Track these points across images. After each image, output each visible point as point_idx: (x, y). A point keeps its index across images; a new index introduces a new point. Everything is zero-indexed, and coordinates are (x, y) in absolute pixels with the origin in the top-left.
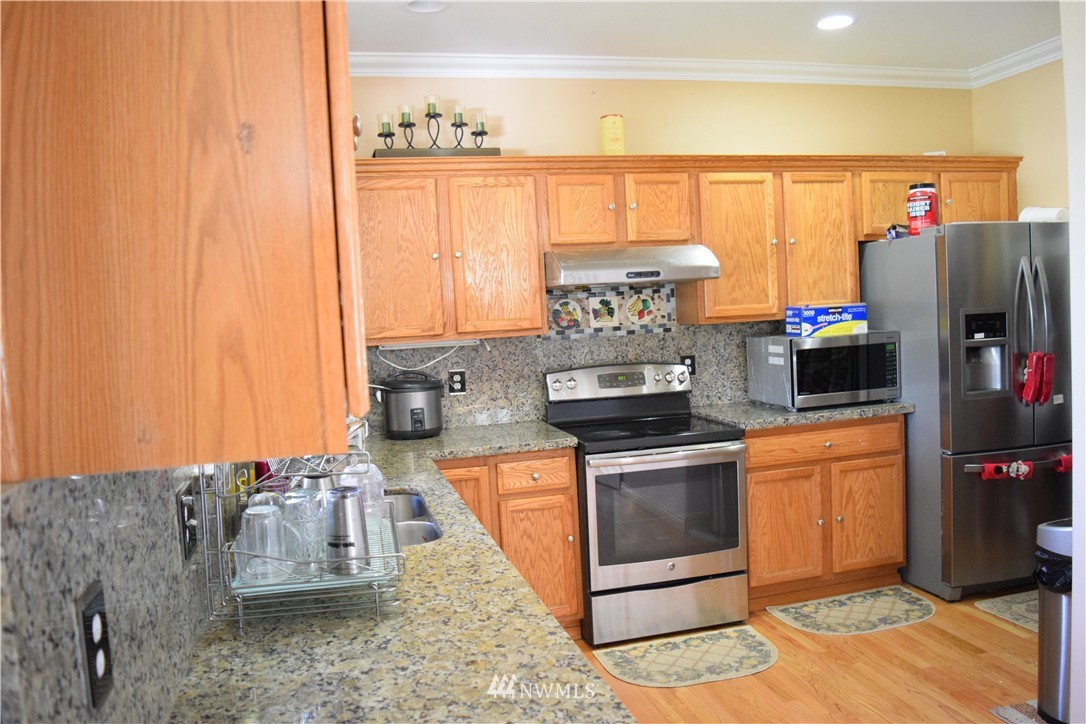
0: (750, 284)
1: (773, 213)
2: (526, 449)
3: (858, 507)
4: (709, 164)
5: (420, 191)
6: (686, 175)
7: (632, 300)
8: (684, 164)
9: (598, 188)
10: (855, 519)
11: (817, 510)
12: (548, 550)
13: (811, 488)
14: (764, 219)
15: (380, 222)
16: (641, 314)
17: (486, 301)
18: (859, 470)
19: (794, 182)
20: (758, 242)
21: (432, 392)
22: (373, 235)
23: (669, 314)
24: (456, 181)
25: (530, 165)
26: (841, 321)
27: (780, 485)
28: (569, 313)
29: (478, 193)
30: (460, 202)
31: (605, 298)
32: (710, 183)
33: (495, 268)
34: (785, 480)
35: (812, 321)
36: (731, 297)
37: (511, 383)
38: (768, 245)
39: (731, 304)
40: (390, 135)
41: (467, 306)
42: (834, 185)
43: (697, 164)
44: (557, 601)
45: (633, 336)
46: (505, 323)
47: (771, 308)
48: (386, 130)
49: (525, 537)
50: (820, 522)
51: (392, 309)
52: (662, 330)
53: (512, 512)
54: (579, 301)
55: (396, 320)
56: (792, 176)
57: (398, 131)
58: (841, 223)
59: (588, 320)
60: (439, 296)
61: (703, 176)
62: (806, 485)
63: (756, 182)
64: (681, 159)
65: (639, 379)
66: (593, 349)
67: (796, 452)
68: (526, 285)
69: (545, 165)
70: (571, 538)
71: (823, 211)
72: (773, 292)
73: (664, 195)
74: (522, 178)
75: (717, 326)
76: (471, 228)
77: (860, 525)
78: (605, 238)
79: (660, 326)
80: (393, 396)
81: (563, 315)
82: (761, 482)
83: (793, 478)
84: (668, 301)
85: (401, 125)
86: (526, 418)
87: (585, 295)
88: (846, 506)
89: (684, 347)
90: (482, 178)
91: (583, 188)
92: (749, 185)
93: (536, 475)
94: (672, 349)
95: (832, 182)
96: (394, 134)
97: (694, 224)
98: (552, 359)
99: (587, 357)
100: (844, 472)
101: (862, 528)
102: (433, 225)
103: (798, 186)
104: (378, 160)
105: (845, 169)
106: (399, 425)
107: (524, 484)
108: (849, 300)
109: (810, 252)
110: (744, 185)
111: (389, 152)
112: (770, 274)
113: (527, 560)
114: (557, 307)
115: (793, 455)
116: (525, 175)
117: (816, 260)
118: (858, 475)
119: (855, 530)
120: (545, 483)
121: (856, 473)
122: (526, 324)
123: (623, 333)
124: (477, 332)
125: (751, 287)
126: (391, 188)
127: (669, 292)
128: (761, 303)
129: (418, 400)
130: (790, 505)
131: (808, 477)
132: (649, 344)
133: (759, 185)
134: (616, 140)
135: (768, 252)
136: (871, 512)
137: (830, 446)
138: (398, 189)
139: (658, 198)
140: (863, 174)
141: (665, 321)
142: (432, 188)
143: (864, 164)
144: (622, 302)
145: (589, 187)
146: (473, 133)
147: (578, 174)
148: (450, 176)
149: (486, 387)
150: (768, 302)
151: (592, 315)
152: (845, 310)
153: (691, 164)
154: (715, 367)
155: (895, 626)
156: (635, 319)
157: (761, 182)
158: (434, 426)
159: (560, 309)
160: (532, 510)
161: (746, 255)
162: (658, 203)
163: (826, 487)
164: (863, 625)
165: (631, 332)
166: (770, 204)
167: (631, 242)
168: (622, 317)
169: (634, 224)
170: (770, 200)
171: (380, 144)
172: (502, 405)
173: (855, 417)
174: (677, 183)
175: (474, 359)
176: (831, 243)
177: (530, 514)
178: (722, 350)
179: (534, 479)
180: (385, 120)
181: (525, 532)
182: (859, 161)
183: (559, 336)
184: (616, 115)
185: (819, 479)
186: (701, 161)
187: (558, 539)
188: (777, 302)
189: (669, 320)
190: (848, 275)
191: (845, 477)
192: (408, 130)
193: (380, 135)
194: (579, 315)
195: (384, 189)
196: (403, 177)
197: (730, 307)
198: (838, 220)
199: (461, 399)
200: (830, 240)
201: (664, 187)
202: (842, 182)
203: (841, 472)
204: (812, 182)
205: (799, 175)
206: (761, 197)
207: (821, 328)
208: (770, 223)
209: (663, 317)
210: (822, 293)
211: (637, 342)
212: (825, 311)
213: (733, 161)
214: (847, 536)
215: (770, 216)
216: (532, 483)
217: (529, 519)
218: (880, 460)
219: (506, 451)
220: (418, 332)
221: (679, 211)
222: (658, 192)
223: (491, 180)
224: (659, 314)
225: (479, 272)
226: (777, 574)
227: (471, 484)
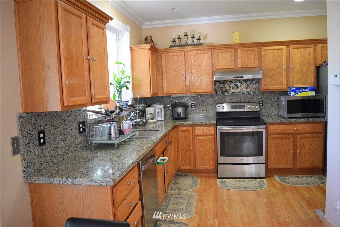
0: (277, 80)
1: (285, 58)
2: (202, 123)
3: (306, 149)
4: (264, 44)
5: (180, 56)
6: (257, 48)
7: (244, 85)
8: (256, 45)
9: (230, 53)
10: (305, 153)
11: (291, 148)
12: (207, 151)
13: (290, 142)
14: (283, 61)
15: (170, 64)
16: (247, 88)
17: (197, 84)
18: (307, 138)
19: (293, 49)
20: (280, 67)
21: (184, 108)
22: (169, 67)
23: (256, 88)
24: (190, 53)
25: (210, 48)
26: (305, 91)
27: (279, 140)
28: (225, 88)
29: (196, 56)
30: (191, 58)
31: (236, 84)
32: (265, 50)
33: (200, 76)
34: (281, 138)
35: (295, 91)
36: (271, 84)
37: (208, 106)
38: (284, 68)
39: (271, 86)
40: (175, 41)
41: (192, 86)
42: (308, 49)
43: (261, 45)
44: (210, 165)
45: (244, 95)
46: (202, 90)
47: (284, 87)
48: (174, 40)
49: (201, 147)
50: (292, 152)
51: (173, 86)
52: (253, 93)
53: (198, 140)
54: (228, 84)
55: (174, 89)
56: (292, 47)
57: (177, 40)
58: (310, 61)
59: (231, 90)
60: (185, 83)
61: (262, 48)
62: (288, 140)
63: (280, 49)
64: (255, 43)
65: (243, 107)
66: (232, 98)
67: (284, 130)
68: (208, 80)
69: (214, 47)
70: (213, 148)
71: (304, 57)
72: (285, 82)
73: (250, 54)
74: (208, 51)
75: (271, 92)
76: (194, 65)
77: (307, 154)
78: (231, 67)
79: (253, 92)
80: (174, 108)
81: (223, 88)
82: (272, 138)
83: (283, 138)
84: (256, 84)
85: (178, 38)
86: (212, 116)
87: (230, 83)
88: (302, 148)
89: (260, 98)
90: (197, 52)
91: (225, 53)
92: (278, 50)
93: (204, 131)
94: (256, 99)
95: (307, 48)
96: (176, 41)
97: (259, 62)
98: (220, 100)
99: (230, 100)
100: (301, 138)
101: (307, 155)
102: (184, 65)
103: (294, 49)
104: (171, 48)
105: (312, 43)
106: (175, 116)
107: (201, 133)
108: (312, 85)
109: (298, 70)
110: (276, 50)
111: (175, 46)
112: (284, 77)
113: (202, 153)
114: (222, 86)
115: (284, 131)
116: (209, 50)
117: (301, 72)
118: (306, 139)
119: (305, 156)
120: (207, 133)
121: (306, 138)
122: (208, 91)
123: (241, 93)
124: (195, 93)
125: (278, 81)
126: (173, 55)
127: (256, 82)
128: (281, 85)
129: (180, 110)
130: (282, 146)
131: (289, 138)
132: (249, 97)
133: (281, 50)
134: (236, 39)
135: (284, 70)
136: (311, 151)
137: (296, 129)
138: (175, 55)
139: (248, 55)
140: (319, 45)
141: (254, 90)
142: (183, 55)
143: (319, 41)
144: (241, 85)
145: (227, 53)
146: (197, 39)
147: (224, 49)
148: (188, 52)
149: (201, 107)
150: (283, 85)
151: (232, 88)
152: (306, 88)
153: (258, 45)
154: (270, 104)
155: (309, 185)
156: (245, 90)
157: (282, 49)
158: (184, 116)
159: (223, 86)
160: (204, 140)
161: (276, 71)
162: (248, 56)
163: (294, 142)
164: (299, 183)
165: (243, 93)
166: (285, 56)
167: (239, 68)
168: (241, 89)
169: (240, 63)
170: (285, 54)
171: (172, 44)
172: (205, 112)
173: (305, 121)
174: (254, 50)
175: (198, 100)
176: (306, 67)
177: (203, 141)
178: (272, 99)
179: (204, 132)
180: (174, 37)
181: (201, 145)
182: (317, 41)
183: (222, 94)
184: (237, 32)
185: (292, 139)
186: (261, 44)
187: (210, 149)
188: (286, 85)
189: (256, 90)
190: (312, 77)
191: (302, 139)
192: (179, 40)
193: (172, 41)
194: (228, 88)
195: (171, 56)
196: (177, 52)
197: (270, 87)
198: (309, 60)
199: (194, 110)
200: (306, 66)
201: (250, 52)
202: (311, 48)
203: (300, 138)
204: (300, 48)
205: (295, 46)
206: (282, 53)
207: (298, 93)
208: (285, 61)
209: (254, 89)
210: (302, 82)
211: (245, 96)
212: (299, 88)
213: (272, 43)
214: (302, 158)
215: (284, 59)
216: (203, 133)
217: (203, 142)
218: (314, 135)
219: (196, 124)
220: (179, 92)
221: (254, 59)
222: (248, 54)
223: (199, 52)
224: (252, 88)
225: (196, 77)
226: (277, 166)
227: (187, 132)
